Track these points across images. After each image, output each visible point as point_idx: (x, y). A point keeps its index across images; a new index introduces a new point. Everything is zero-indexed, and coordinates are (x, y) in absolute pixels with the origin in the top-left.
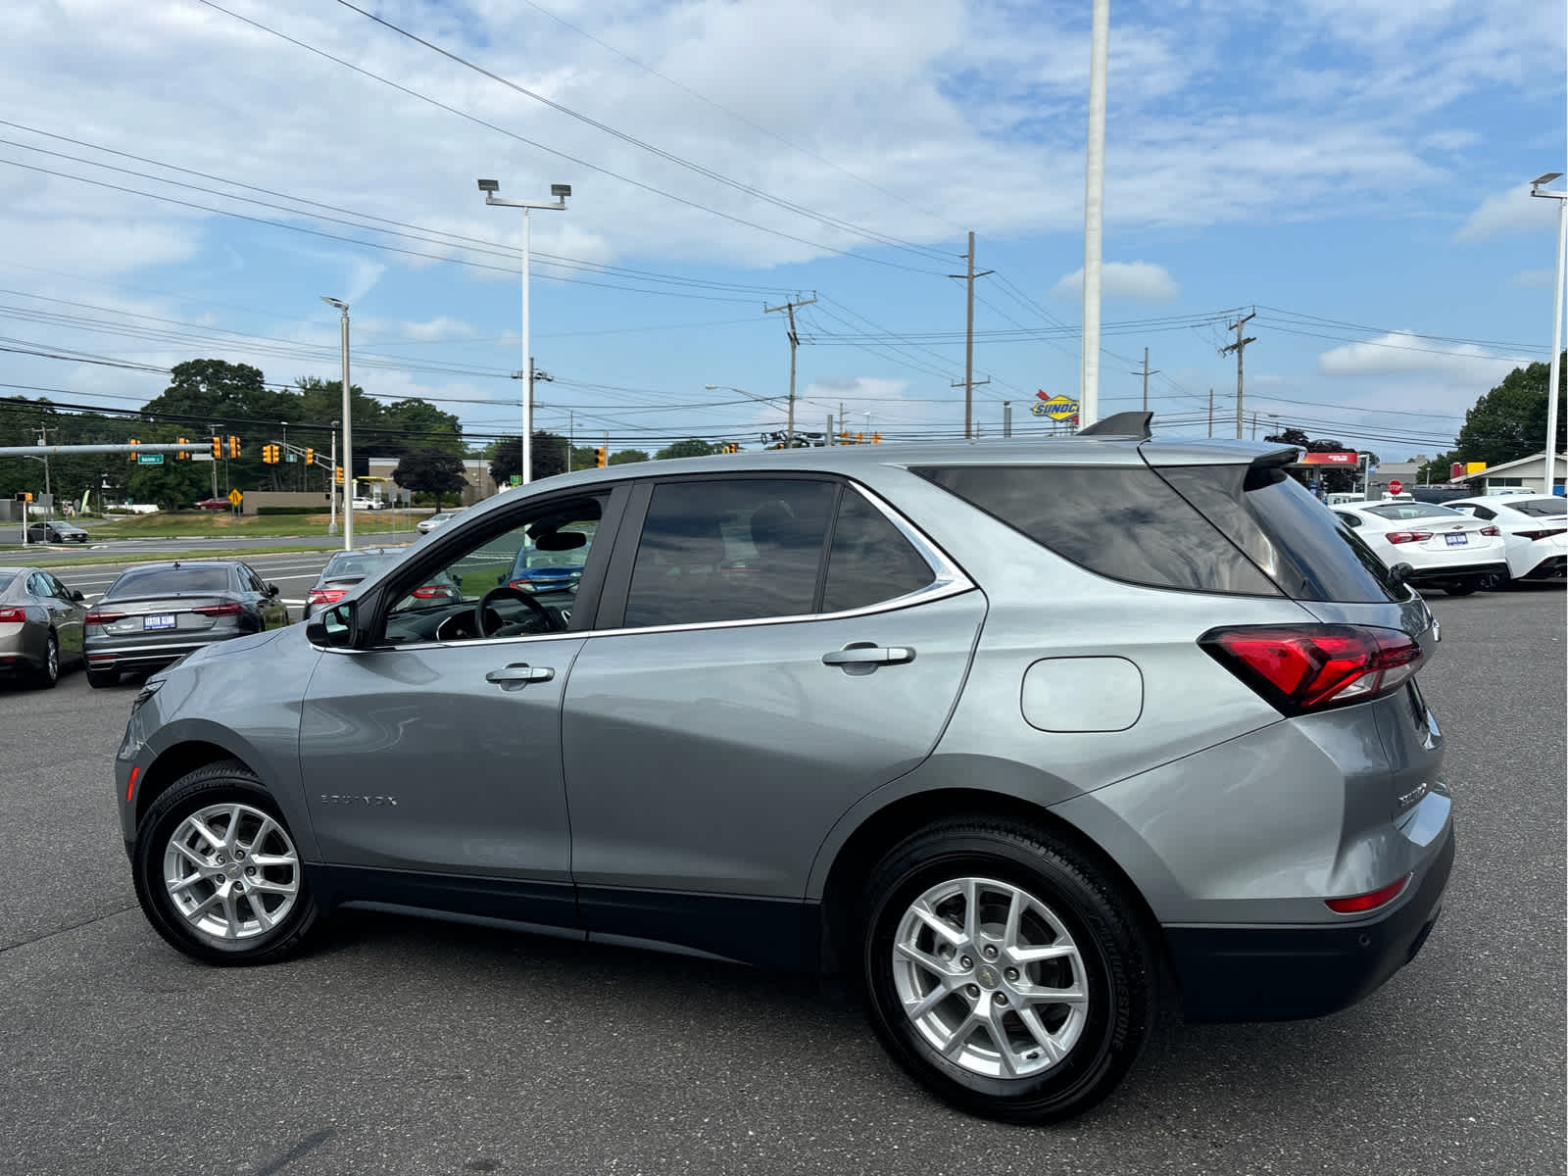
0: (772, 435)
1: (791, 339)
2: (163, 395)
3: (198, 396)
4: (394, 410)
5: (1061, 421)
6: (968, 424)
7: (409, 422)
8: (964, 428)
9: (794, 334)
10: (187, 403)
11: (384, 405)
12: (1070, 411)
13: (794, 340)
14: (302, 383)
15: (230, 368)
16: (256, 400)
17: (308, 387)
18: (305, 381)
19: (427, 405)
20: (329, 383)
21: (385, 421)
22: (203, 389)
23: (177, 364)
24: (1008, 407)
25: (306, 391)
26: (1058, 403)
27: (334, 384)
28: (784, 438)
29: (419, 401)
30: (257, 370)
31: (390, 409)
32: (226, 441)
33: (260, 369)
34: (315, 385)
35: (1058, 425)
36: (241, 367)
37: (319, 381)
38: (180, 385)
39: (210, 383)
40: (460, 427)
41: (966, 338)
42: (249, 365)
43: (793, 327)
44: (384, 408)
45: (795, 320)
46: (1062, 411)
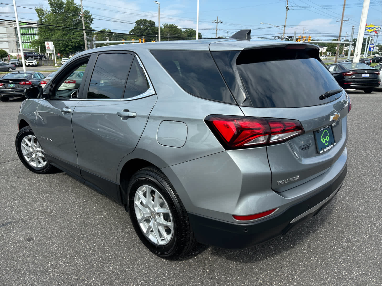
0: (278, 37)
1: (287, 8)
2: (134, 29)
3: (141, 29)
4: (186, 31)
5: (371, 32)
6: (340, 33)
7: (189, 35)
8: (339, 34)
9: (288, 7)
10: (138, 30)
11: (183, 30)
12: (374, 29)
13: (288, 8)
14: (164, 25)
15: (148, 21)
16: (153, 29)
17: (165, 26)
18: (164, 24)
19: (194, 30)
20: (170, 25)
21: (183, 34)
22: (142, 27)
23: (136, 21)
24: (353, 28)
25: (165, 27)
26: (370, 27)
27: (171, 25)
28: (281, 38)
29: (192, 29)
30: (154, 22)
31: (185, 31)
32: (142, 40)
33: (154, 21)
34: (166, 26)
35: (369, 33)
36: (150, 21)
37: (168, 24)
38: (137, 26)
39: (144, 25)
40: (202, 36)
41: (343, 6)
42: (152, 20)
43: (288, 4)
44: (183, 31)
45: (288, 2)
46: (371, 29)
